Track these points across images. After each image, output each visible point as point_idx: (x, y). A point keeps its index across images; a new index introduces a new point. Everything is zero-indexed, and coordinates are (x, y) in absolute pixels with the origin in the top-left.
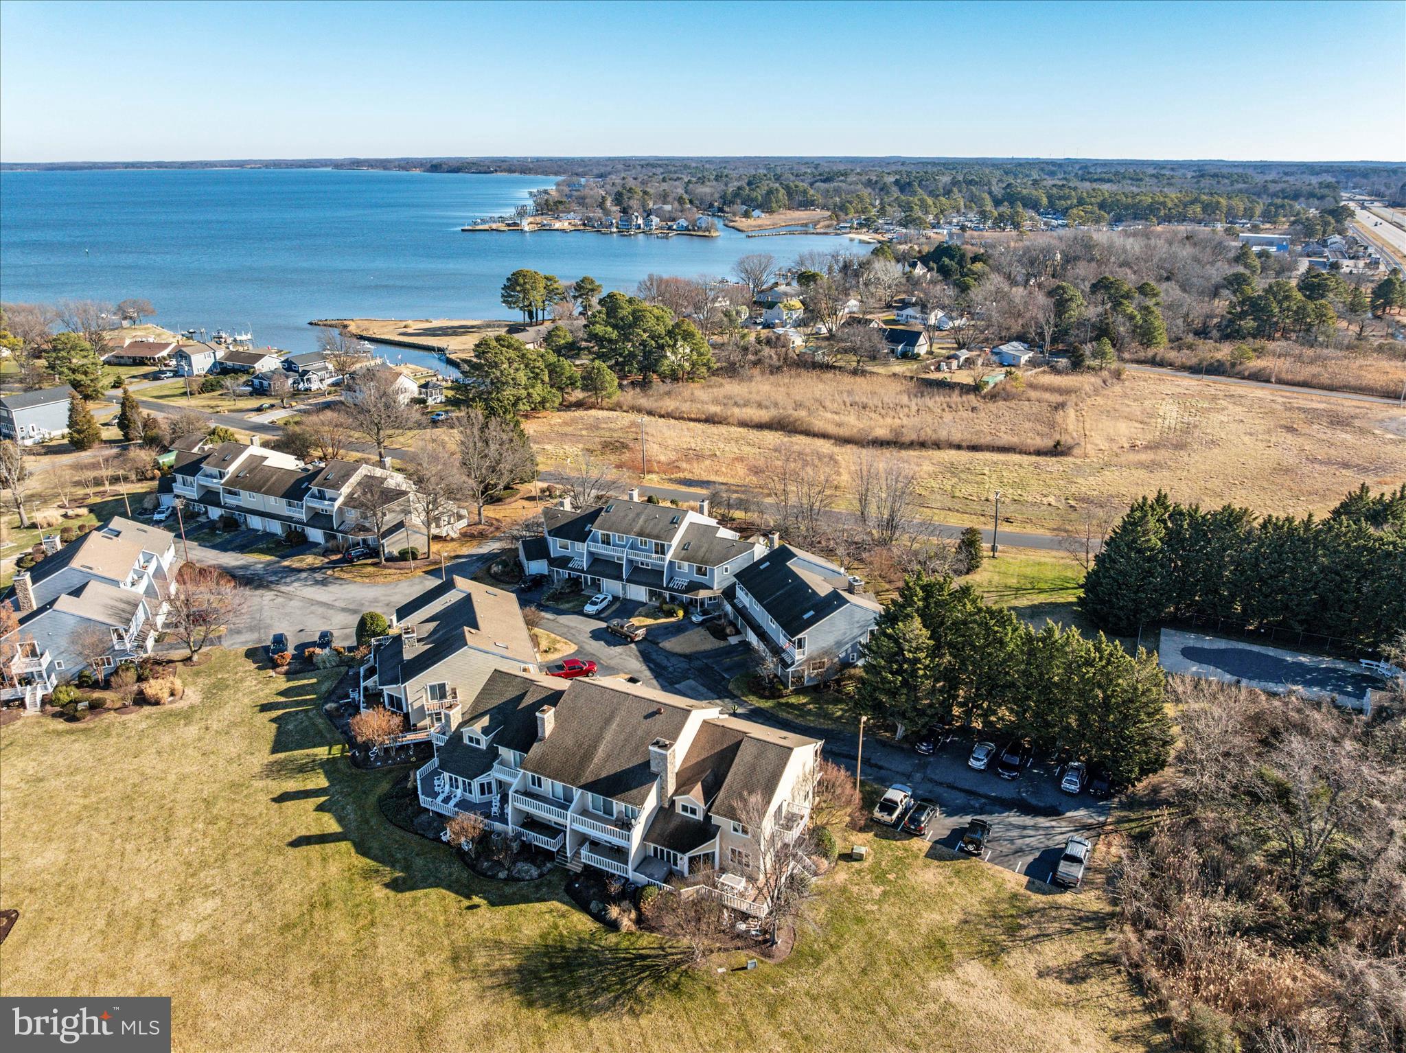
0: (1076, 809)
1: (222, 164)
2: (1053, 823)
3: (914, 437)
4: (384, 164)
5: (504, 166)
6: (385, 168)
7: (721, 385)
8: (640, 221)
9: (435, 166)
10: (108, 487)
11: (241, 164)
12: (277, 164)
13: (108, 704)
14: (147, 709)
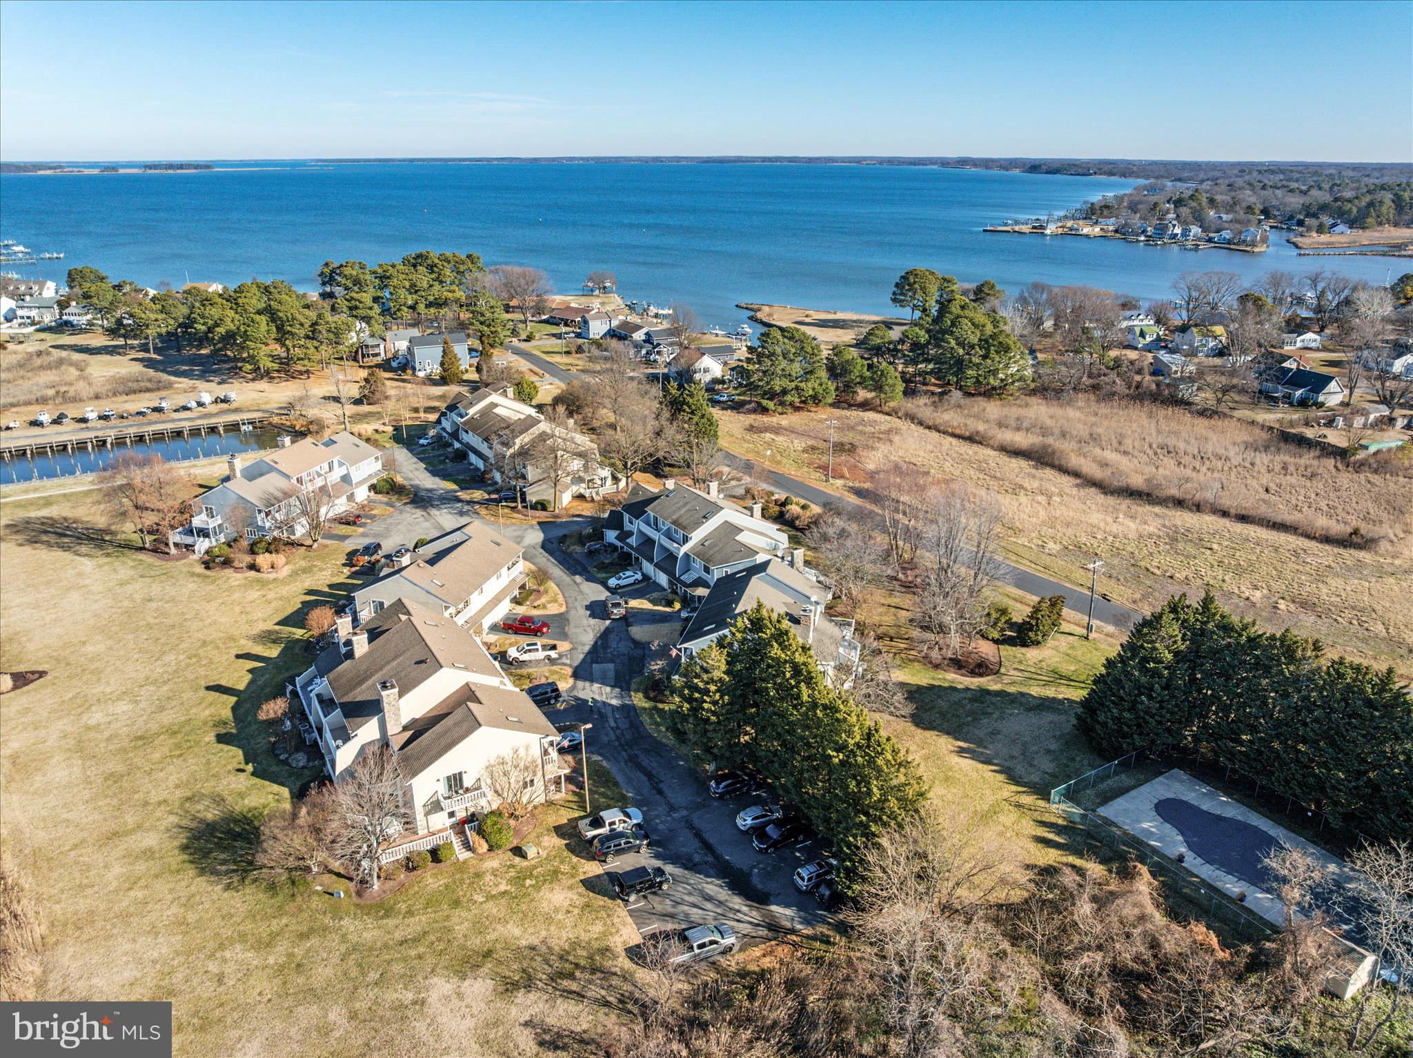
0: (787, 906)
1: (843, 160)
2: (745, 909)
3: (1174, 492)
4: (987, 163)
5: (1105, 169)
6: (987, 167)
7: (1027, 405)
8: (1178, 230)
9: (1034, 167)
10: (422, 415)
11: (858, 160)
12: (890, 161)
13: (236, 564)
14: (253, 573)
